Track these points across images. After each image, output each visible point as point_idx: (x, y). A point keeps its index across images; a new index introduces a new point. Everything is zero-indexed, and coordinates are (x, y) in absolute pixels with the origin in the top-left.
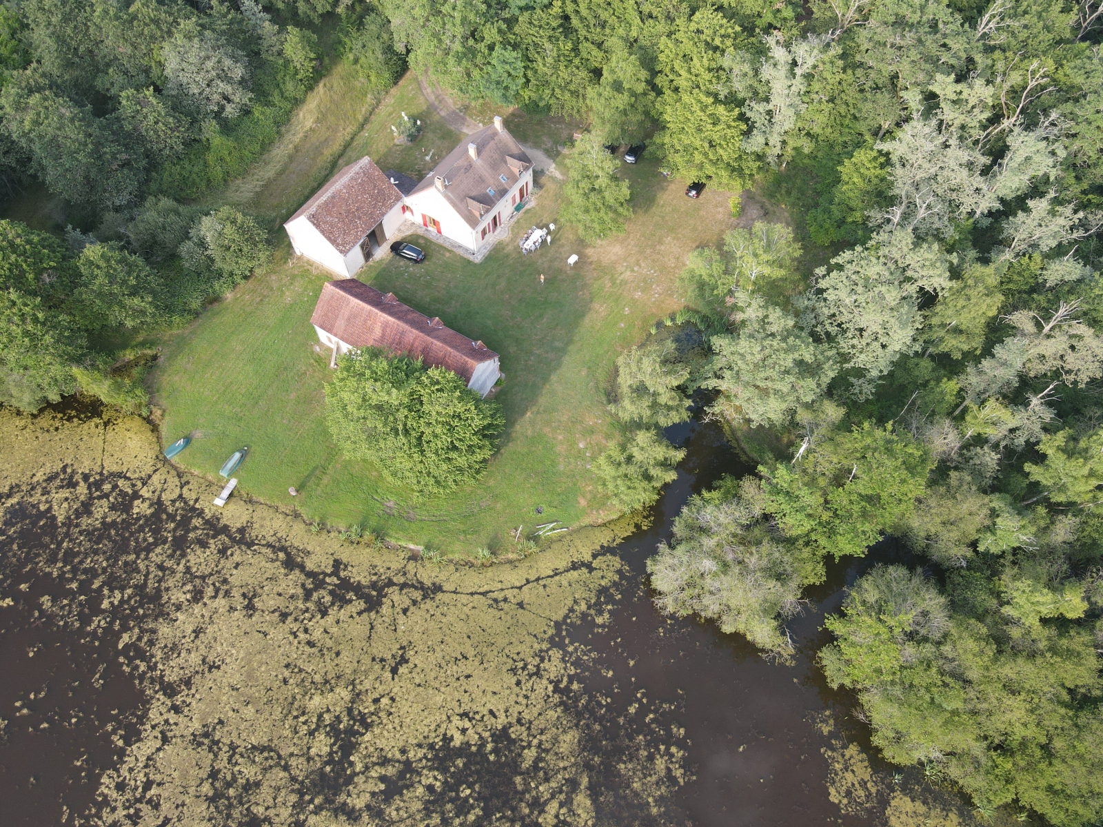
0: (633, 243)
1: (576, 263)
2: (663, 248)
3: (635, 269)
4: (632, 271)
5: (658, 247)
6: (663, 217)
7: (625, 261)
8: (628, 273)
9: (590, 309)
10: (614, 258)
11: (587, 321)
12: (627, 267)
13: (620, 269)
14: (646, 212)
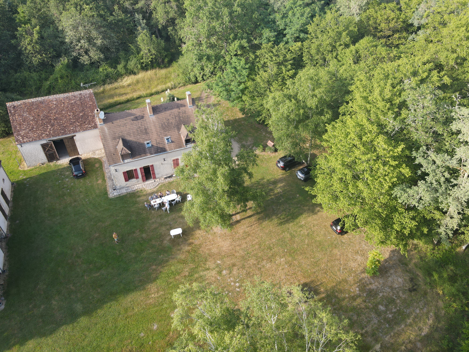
0: (244, 246)
1: (177, 236)
2: (268, 265)
3: (224, 272)
4: (220, 272)
5: (264, 262)
6: (293, 236)
7: (221, 259)
8: (214, 273)
9: (144, 289)
10: (215, 250)
12: (218, 266)
13: (210, 264)
14: (281, 224)
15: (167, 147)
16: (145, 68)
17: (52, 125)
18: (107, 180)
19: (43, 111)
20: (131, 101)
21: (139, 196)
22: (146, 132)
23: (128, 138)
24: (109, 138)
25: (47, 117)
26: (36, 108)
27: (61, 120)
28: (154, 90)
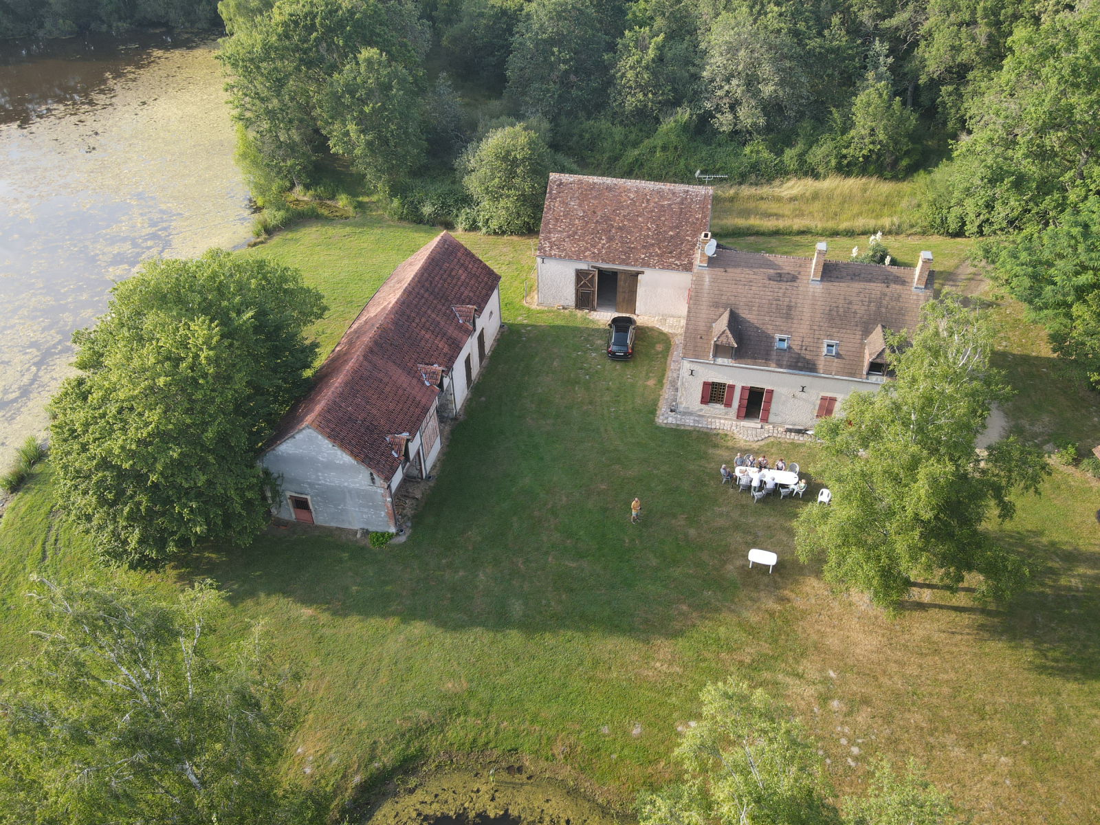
0: (912, 670)
1: (761, 568)
2: (958, 752)
3: (835, 704)
4: (824, 699)
5: (950, 739)
7: (841, 671)
8: (809, 691)
10: (833, 642)
11: (609, 645)
12: (826, 681)
13: (809, 667)
15: (821, 364)
16: (845, 168)
17: (610, 239)
18: (667, 385)
19: (605, 206)
20: (783, 234)
21: (716, 446)
22: (788, 313)
23: (744, 314)
24: (705, 299)
25: (607, 219)
26: (595, 198)
27: (630, 233)
28: (844, 225)
